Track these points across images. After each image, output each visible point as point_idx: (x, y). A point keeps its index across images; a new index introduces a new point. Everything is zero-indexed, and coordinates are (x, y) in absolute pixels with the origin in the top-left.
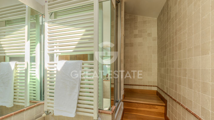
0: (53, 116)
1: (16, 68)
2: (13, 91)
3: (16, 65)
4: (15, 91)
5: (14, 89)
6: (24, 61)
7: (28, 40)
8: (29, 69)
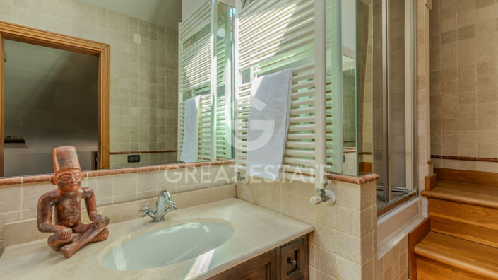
0: (248, 184)
1: (201, 105)
2: (197, 141)
3: (201, 100)
4: (200, 141)
5: (199, 139)
6: (210, 93)
7: (214, 55)
8: (216, 108)
